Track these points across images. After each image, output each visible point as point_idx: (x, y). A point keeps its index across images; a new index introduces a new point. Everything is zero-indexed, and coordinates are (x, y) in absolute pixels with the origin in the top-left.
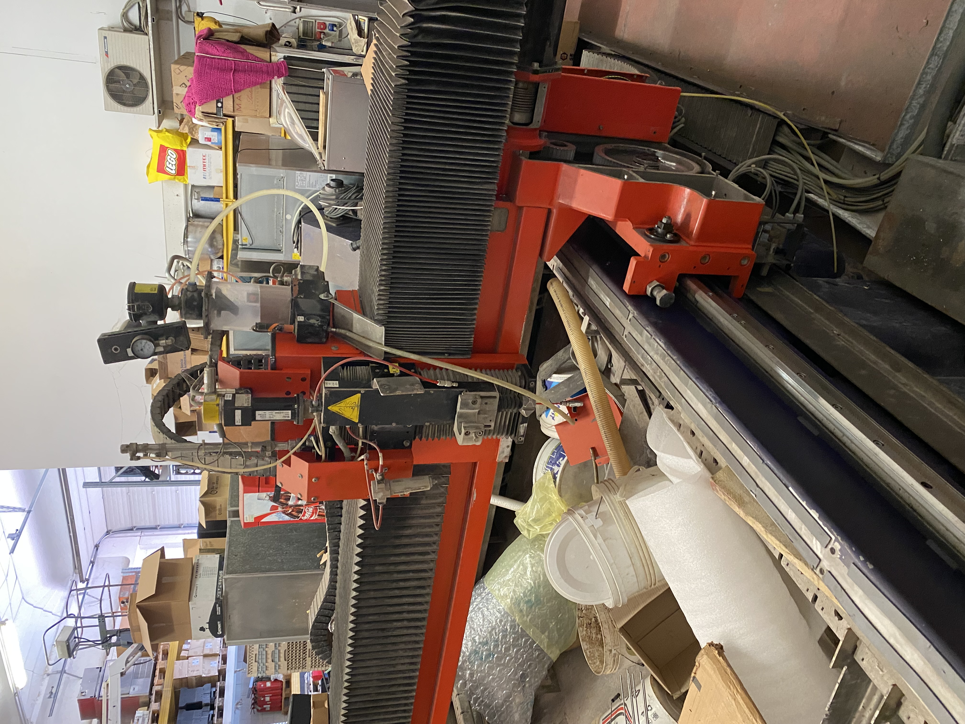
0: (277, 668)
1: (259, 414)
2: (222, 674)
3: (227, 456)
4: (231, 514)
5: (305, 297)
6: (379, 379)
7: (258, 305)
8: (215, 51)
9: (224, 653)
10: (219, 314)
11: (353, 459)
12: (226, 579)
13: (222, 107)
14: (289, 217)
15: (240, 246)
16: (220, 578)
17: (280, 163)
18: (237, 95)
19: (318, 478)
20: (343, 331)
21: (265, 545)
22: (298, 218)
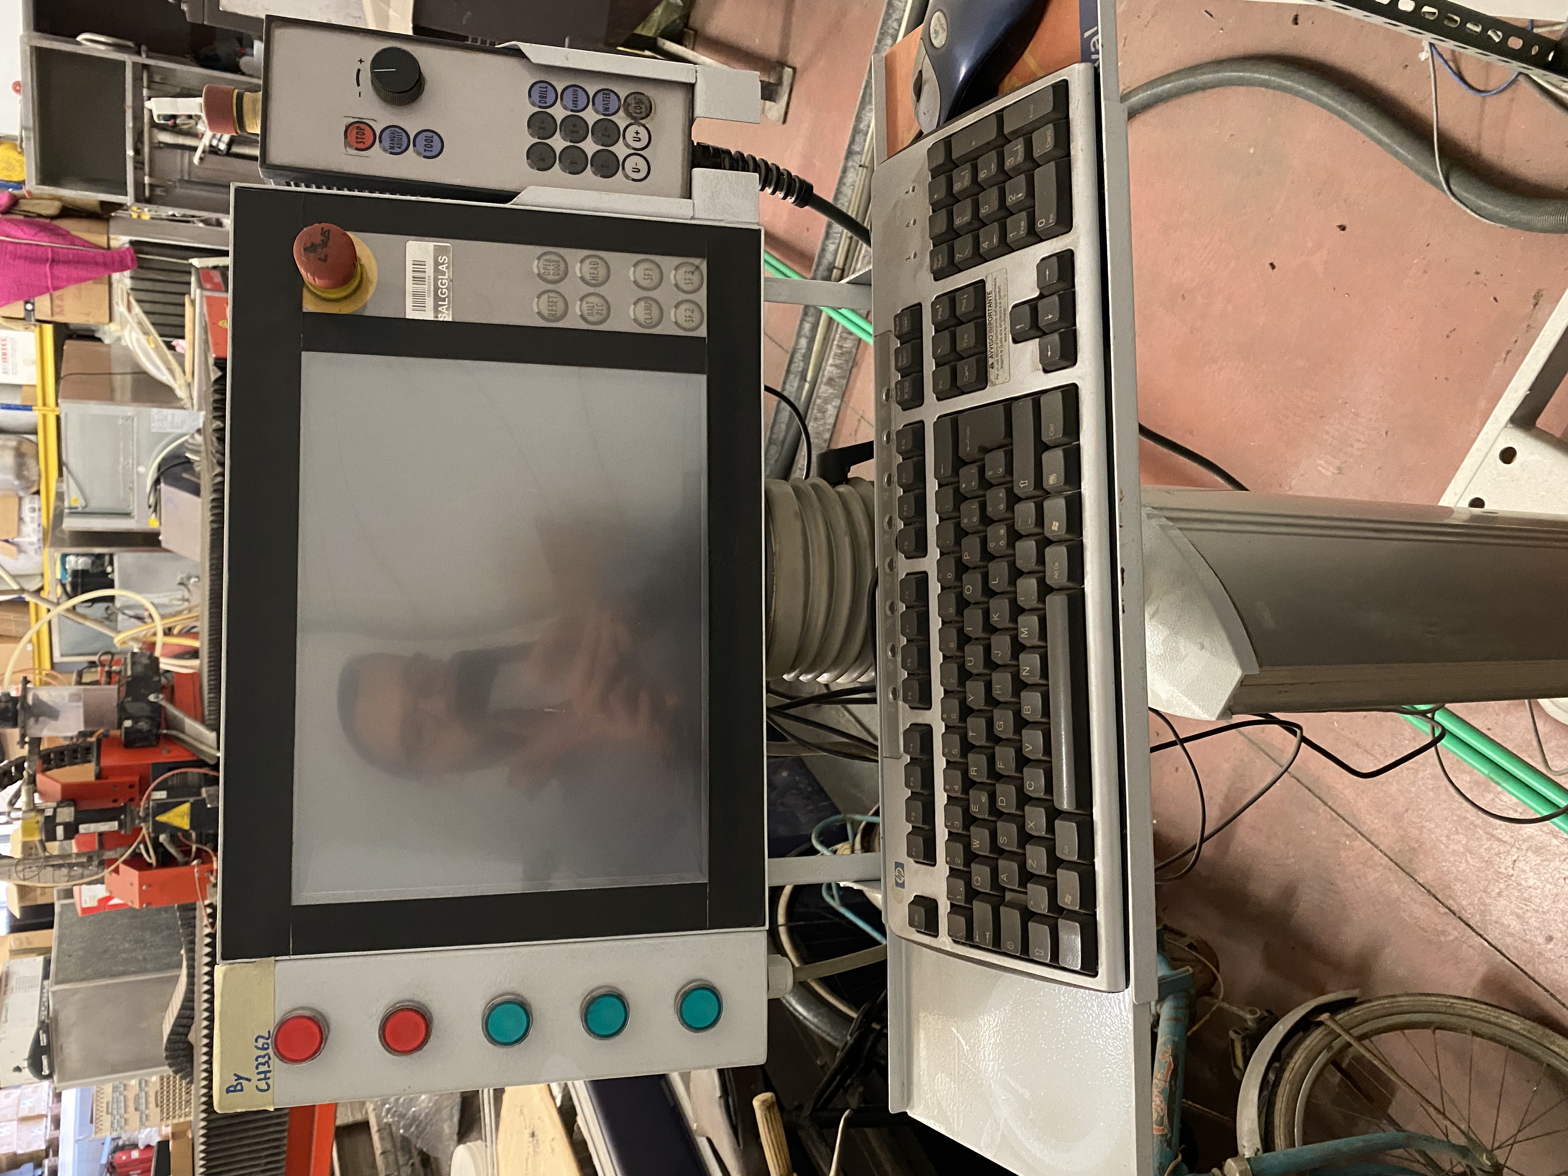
0: (144, 1119)
1: (83, 828)
2: (53, 1147)
3: (50, 869)
4: (62, 895)
5: (133, 700)
6: (208, 788)
7: (81, 704)
8: (20, 234)
9: (55, 1112)
10: (37, 721)
11: (187, 863)
12: (54, 993)
13: (33, 310)
14: (141, 469)
15: (67, 511)
16: (45, 991)
17: (128, 395)
18: (56, 294)
19: (149, 886)
20: (174, 733)
21: (117, 936)
22: (155, 476)
